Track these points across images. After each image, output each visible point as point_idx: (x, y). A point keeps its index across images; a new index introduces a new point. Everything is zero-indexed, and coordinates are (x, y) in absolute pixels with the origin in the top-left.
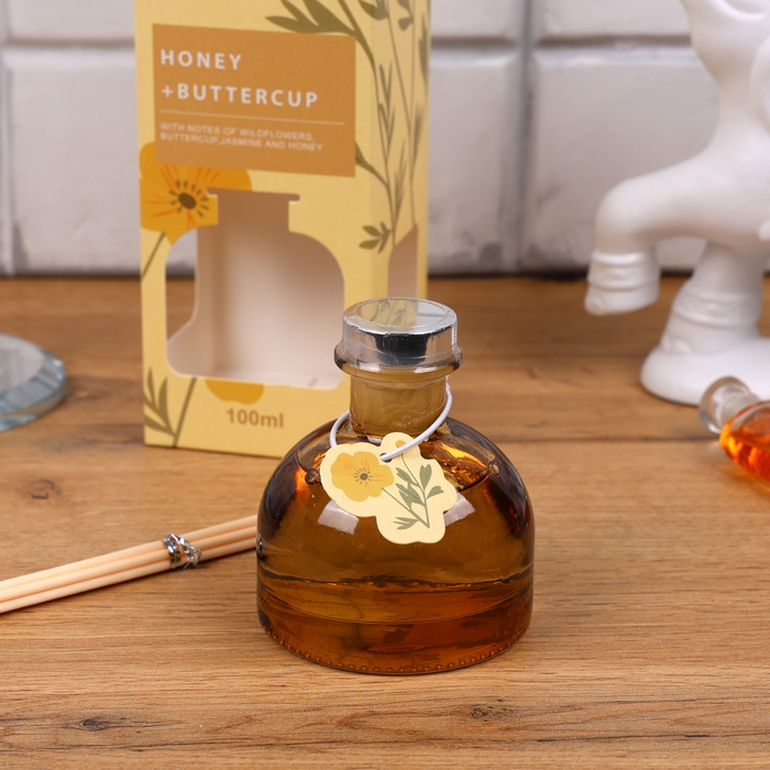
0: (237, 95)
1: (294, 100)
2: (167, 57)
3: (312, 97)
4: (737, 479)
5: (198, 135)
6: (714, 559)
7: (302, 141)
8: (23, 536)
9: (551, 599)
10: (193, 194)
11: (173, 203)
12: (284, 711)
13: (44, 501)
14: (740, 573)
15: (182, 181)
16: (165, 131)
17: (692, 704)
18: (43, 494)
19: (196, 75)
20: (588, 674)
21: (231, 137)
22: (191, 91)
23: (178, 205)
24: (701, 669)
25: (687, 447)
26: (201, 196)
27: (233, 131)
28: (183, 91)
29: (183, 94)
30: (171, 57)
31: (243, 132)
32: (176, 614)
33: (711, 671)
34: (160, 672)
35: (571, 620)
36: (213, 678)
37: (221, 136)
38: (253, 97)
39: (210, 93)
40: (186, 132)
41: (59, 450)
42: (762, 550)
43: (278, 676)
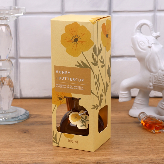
0: (69, 79)
1: (80, 81)
2: (57, 72)
3: (83, 80)
4: (144, 129)
5: (62, 86)
6: (139, 141)
7: (81, 88)
8: (22, 138)
9: (111, 147)
10: (61, 98)
11: (58, 99)
12: (66, 163)
13: (26, 133)
14: (143, 143)
15: (59, 95)
16: (56, 85)
17: (133, 161)
18: (25, 132)
19: (62, 75)
20: (116, 157)
21: (68, 87)
22: (61, 78)
23: (59, 99)
24: (135, 157)
25: (136, 124)
26: (63, 98)
27: (68, 86)
28: (60, 78)
29: (60, 79)
30: (58, 72)
31: (70, 86)
32: (48, 149)
33: (137, 157)
34: (45, 157)
35: (114, 150)
36: (54, 158)
37: (66, 87)
38: (72, 80)
39: (64, 79)
40: (60, 86)
41: (28, 125)
42: (147, 139)
43: (65, 158)
